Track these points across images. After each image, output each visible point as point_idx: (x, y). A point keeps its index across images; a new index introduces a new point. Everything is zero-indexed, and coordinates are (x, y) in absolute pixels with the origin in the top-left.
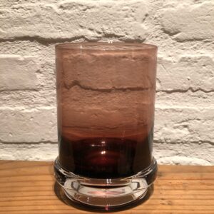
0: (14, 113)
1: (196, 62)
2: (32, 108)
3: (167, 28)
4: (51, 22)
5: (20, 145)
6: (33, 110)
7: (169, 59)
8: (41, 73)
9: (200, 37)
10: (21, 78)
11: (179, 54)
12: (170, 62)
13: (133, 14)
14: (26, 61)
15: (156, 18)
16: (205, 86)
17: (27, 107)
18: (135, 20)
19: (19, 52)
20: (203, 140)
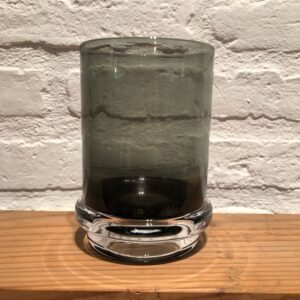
0: (10, 148)
1: (258, 79)
2: (35, 141)
3: (220, 34)
4: (62, 22)
5: (18, 194)
6: (36, 144)
8: (47, 92)
9: (263, 45)
10: (20, 99)
11: (236, 68)
12: (224, 78)
13: (174, 13)
14: (27, 76)
15: (204, 20)
16: (270, 111)
17: (28, 140)
18: (177, 21)
19: (17, 64)
20: (267, 184)
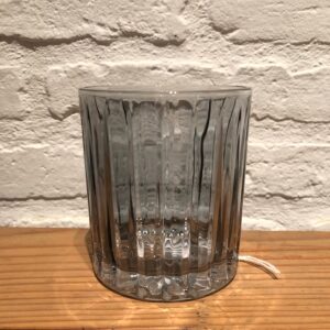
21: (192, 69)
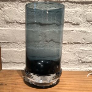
7: (88, 31)
21: (82, 31)
